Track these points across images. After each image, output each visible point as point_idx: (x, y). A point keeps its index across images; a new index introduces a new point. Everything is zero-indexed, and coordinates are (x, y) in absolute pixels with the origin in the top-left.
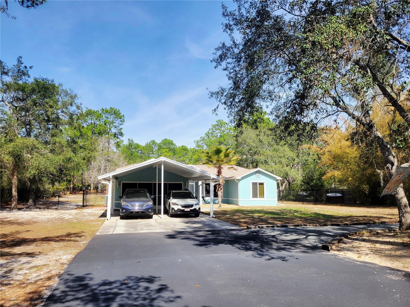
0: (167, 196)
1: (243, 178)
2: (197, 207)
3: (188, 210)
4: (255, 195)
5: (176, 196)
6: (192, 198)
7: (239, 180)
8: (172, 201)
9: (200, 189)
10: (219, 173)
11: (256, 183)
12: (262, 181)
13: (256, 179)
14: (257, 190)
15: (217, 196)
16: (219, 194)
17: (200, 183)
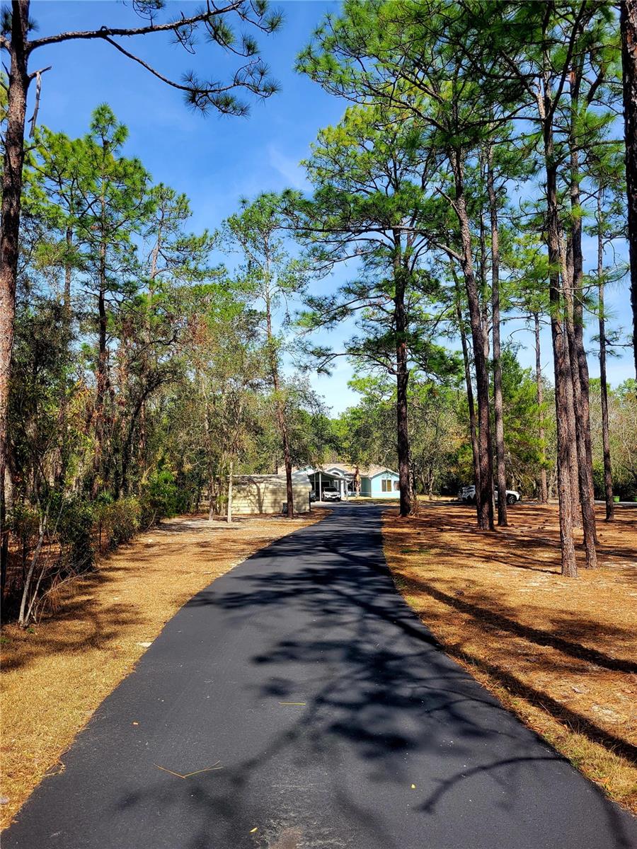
0: (323, 491)
1: (374, 477)
2: (339, 496)
3: (334, 497)
4: (384, 490)
5: (327, 490)
6: (337, 491)
7: (372, 478)
8: (325, 493)
9: (342, 485)
10: (357, 472)
11: (385, 481)
12: (389, 479)
13: (385, 477)
14: (386, 486)
15: (355, 490)
16: (357, 488)
17: (342, 482)
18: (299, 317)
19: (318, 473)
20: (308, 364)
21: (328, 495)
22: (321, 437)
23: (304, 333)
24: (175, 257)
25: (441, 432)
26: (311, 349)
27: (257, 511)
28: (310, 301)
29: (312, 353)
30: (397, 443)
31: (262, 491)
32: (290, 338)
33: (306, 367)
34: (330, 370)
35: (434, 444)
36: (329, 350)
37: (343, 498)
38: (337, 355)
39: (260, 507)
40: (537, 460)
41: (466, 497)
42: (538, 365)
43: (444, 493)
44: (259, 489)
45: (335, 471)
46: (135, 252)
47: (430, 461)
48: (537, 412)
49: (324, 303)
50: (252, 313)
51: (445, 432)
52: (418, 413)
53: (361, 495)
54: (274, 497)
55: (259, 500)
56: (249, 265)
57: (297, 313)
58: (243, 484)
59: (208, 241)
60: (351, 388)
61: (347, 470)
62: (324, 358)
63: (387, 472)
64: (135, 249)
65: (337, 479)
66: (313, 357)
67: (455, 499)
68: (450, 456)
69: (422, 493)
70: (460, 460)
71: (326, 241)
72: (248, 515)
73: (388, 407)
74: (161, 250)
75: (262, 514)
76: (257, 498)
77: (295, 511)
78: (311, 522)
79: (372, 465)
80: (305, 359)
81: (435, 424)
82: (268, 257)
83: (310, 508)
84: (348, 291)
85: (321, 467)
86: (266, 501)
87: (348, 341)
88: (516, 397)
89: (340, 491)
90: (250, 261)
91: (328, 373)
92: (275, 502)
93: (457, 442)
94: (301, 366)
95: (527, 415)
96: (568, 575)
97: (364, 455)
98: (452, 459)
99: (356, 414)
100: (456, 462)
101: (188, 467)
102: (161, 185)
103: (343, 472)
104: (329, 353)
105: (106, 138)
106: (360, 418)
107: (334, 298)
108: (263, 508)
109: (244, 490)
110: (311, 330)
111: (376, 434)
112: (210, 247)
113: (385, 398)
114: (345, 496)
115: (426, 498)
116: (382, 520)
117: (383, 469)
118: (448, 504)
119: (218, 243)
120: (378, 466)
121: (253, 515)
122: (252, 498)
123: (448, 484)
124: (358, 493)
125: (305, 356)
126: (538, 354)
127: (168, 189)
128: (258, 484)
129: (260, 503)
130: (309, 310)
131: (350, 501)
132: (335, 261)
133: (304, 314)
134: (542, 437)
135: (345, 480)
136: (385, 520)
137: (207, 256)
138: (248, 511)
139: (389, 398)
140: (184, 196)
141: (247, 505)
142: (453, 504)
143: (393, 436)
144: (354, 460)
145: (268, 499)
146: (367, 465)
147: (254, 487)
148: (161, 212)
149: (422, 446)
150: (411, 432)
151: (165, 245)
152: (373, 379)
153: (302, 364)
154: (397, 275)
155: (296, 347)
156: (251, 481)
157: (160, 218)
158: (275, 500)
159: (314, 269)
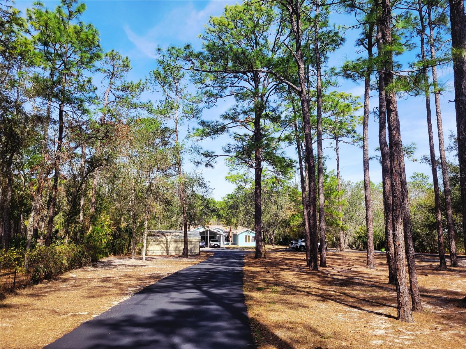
1: (241, 233)
2: (219, 245)
3: (216, 245)
5: (212, 241)
6: (218, 241)
7: (239, 234)
9: (222, 238)
10: (230, 231)
11: (246, 236)
12: (249, 235)
13: (247, 234)
14: (247, 239)
15: (229, 241)
16: (230, 240)
17: (222, 236)
18: (195, 131)
19: (207, 231)
20: (200, 161)
21: (212, 243)
22: (208, 208)
23: (197, 141)
24: (120, 95)
25: (280, 208)
26: (202, 151)
27: (165, 254)
28: (203, 123)
29: (203, 154)
30: (254, 213)
31: (169, 241)
32: (189, 144)
33: (198, 163)
34: (213, 164)
35: (276, 215)
36: (214, 153)
37: (222, 245)
38: (218, 156)
39: (167, 251)
40: (338, 225)
41: (295, 247)
42: (338, 169)
43: (281, 244)
44: (167, 239)
45: (217, 230)
46: (96, 91)
47: (273, 224)
48: (338, 196)
49: (211, 125)
50: (166, 129)
51: (282, 208)
52: (266, 196)
53: (232, 244)
54: (176, 245)
55: (167, 246)
56: (166, 100)
57: (194, 129)
58: (158, 236)
59: (141, 86)
60: (227, 180)
61: (224, 229)
62: (210, 157)
63: (248, 231)
64: (96, 89)
65: (219, 234)
66: (203, 157)
67: (288, 247)
68: (285, 221)
69: (268, 243)
70: (292, 224)
71: (213, 87)
72: (160, 255)
73: (249, 192)
74: (112, 90)
75: (168, 255)
76: (166, 245)
77: (189, 253)
78: (197, 261)
79: (239, 227)
80: (198, 158)
81: (276, 203)
82: (177, 96)
83: (200, 252)
84: (225, 117)
85: (208, 227)
86: (171, 247)
87: (224, 146)
88: (326, 187)
89: (220, 242)
90: (166, 98)
91: (212, 167)
92: (176, 248)
93: (289, 213)
94: (195, 162)
95: (332, 198)
96: (405, 320)
97: (234, 220)
98: (286, 223)
99: (230, 197)
100: (289, 225)
101: (123, 225)
102: (113, 51)
103: (222, 230)
104: (213, 155)
105: (70, 9)
106: (232, 198)
107: (217, 122)
108: (169, 251)
109: (158, 240)
110: (202, 139)
111: (242, 208)
112: (143, 90)
113: (247, 187)
114: (223, 244)
115: (270, 247)
116: (244, 261)
117: (245, 229)
118: (282, 250)
119: (148, 87)
120: (242, 227)
121: (162, 256)
122: (162, 245)
123: (283, 239)
124: (231, 243)
125: (198, 156)
126: (338, 162)
127: (117, 53)
128: (167, 236)
129: (167, 248)
130: (201, 128)
131: (226, 248)
132: (218, 98)
133: (198, 130)
134: (340, 211)
135: (223, 235)
136: (246, 261)
137: (140, 95)
138: (159, 253)
139: (249, 187)
140: (127, 58)
141: (159, 249)
142: (286, 250)
143: (252, 210)
144: (228, 223)
145: (172, 246)
146: (236, 226)
147: (164, 238)
148: (112, 67)
149: (269, 216)
150: (263, 207)
151: (113, 87)
152: (240, 175)
153: (196, 161)
154: (256, 106)
155: (193, 151)
156: (163, 234)
157: (112, 71)
158: (177, 246)
159: (205, 102)
